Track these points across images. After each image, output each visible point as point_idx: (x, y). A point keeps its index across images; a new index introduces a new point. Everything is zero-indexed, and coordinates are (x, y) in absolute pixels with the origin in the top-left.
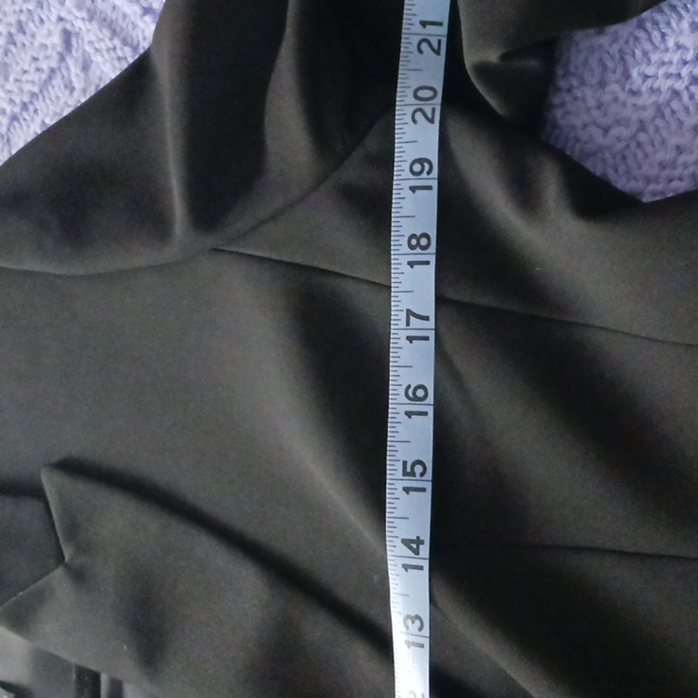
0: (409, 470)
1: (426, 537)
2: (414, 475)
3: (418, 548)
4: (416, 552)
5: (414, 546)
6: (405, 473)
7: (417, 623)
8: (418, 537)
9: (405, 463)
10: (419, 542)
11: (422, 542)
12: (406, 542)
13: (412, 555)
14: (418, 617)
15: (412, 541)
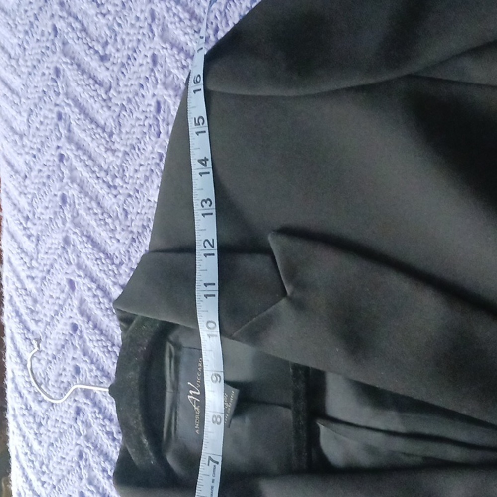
0: (197, 122)
1: (209, 157)
2: (199, 125)
3: (206, 162)
4: (205, 165)
5: (204, 162)
6: (196, 124)
7: (209, 202)
8: (205, 158)
9: (195, 119)
10: (206, 159)
11: (208, 160)
12: (200, 161)
13: (203, 167)
14: (209, 200)
15: (203, 160)
